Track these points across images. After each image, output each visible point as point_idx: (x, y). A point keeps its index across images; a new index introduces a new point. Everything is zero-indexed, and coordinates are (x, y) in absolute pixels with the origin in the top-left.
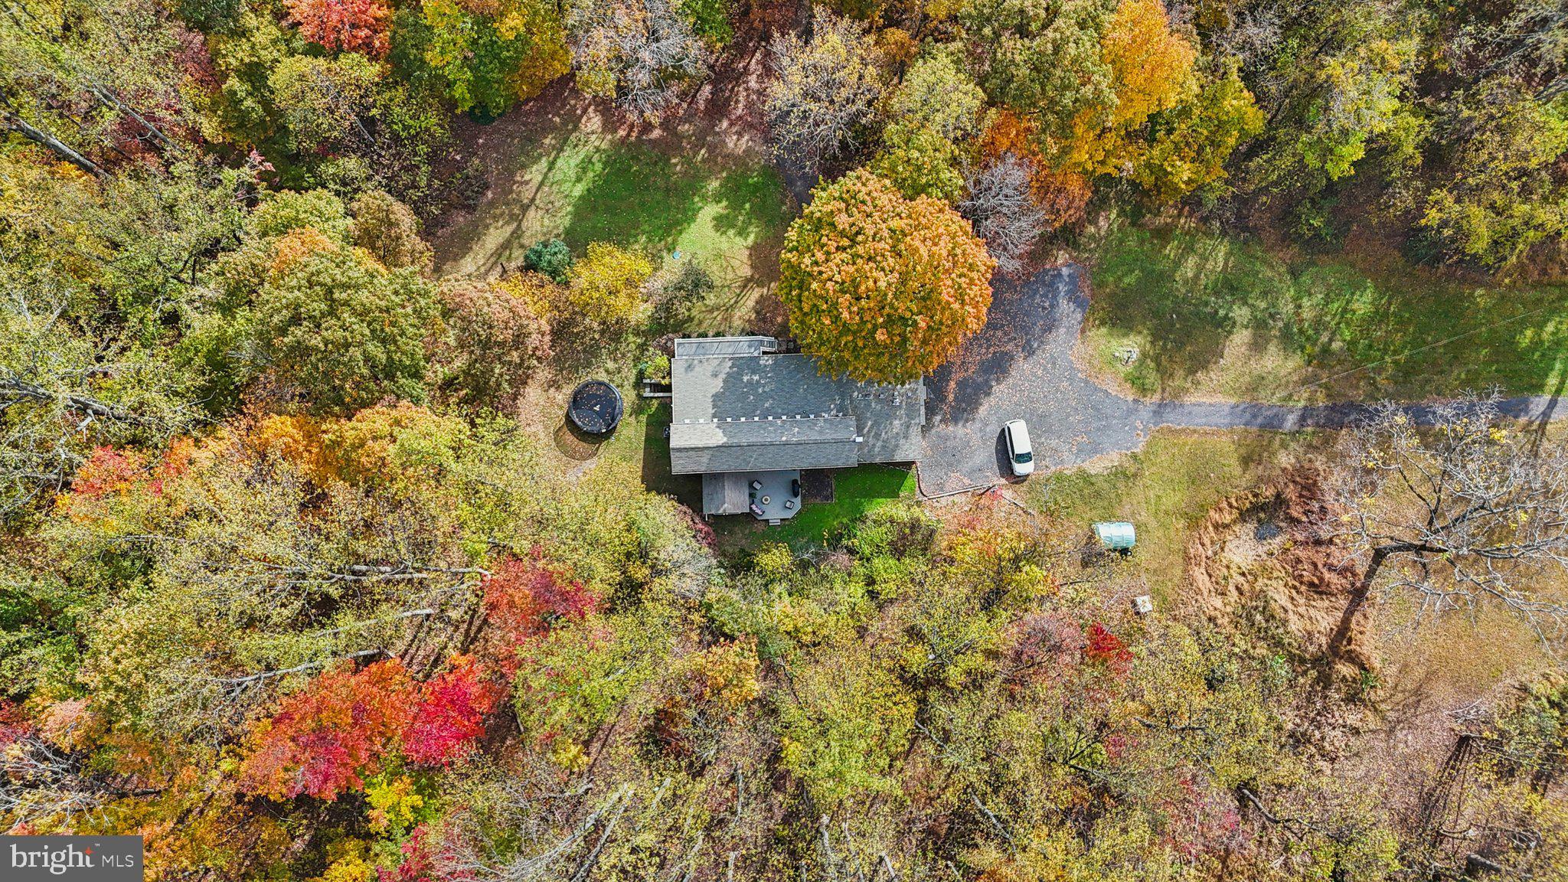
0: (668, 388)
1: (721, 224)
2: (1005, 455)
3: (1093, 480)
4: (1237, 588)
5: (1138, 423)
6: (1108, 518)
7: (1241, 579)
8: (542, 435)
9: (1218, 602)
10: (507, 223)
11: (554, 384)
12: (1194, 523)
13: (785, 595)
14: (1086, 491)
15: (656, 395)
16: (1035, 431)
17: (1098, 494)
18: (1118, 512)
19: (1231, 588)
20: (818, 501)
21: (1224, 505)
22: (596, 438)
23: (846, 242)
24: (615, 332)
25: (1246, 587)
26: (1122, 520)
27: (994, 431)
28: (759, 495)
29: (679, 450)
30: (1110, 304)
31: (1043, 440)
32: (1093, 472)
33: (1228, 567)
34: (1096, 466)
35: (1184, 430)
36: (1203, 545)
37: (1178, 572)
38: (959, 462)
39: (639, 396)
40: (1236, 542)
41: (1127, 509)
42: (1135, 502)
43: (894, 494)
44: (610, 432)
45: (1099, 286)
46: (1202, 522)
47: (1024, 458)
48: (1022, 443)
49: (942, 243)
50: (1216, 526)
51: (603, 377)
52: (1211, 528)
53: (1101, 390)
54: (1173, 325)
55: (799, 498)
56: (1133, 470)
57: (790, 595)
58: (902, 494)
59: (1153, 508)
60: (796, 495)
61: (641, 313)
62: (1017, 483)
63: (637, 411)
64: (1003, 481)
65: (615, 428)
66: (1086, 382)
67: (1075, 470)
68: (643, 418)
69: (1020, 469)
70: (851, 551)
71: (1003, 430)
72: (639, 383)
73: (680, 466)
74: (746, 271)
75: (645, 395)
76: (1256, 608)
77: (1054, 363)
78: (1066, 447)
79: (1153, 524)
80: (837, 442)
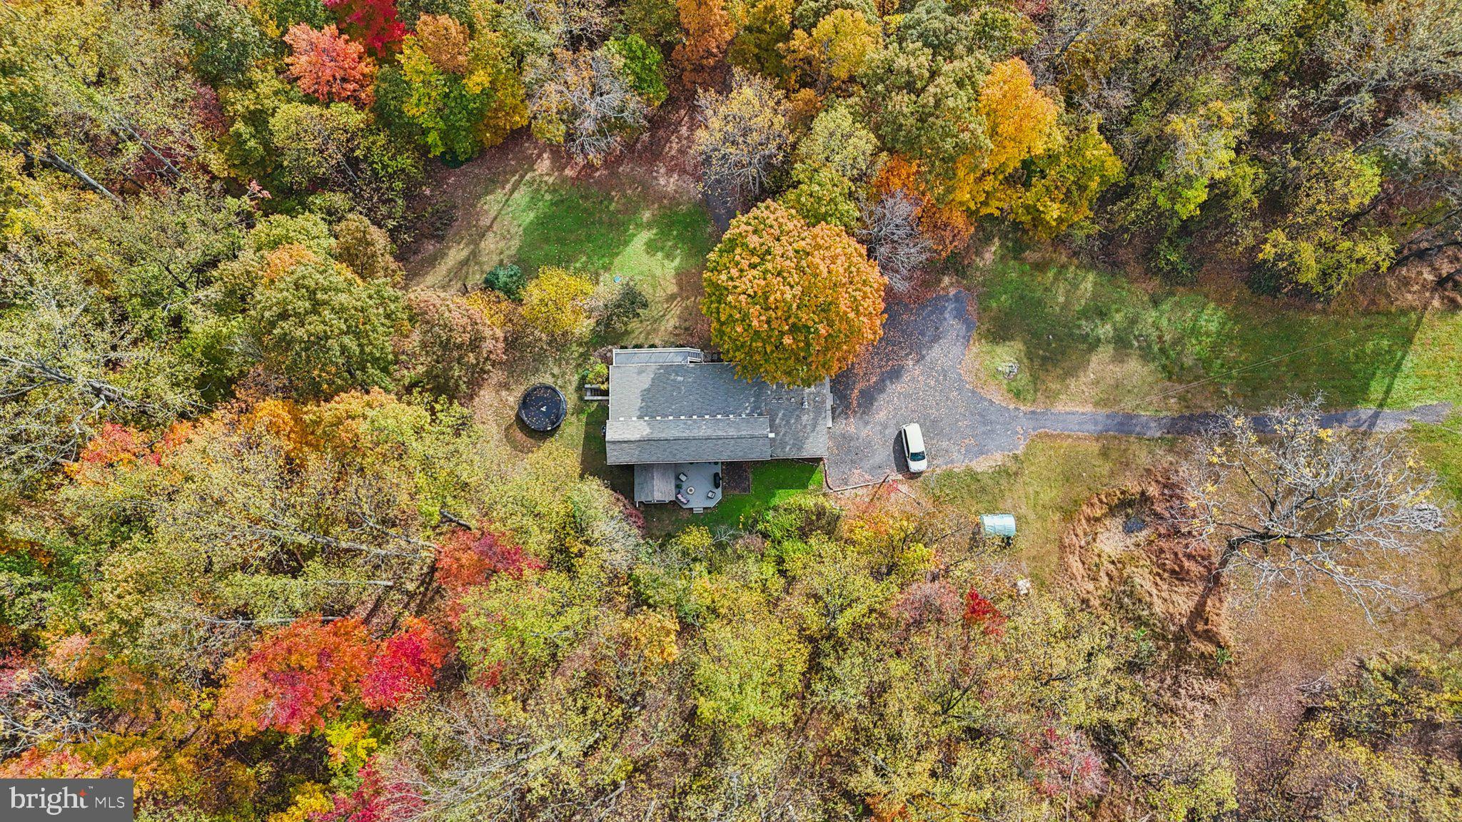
0: (606, 393)
1: (651, 248)
2: (902, 454)
3: (979, 478)
4: (1108, 574)
5: (1019, 429)
6: (992, 511)
7: (1111, 567)
8: (495, 432)
9: (1090, 586)
10: (467, 245)
11: (506, 386)
12: (1068, 515)
13: (705, 573)
14: (973, 487)
15: (595, 398)
16: (929, 431)
17: (983, 490)
18: (1001, 506)
19: (1102, 574)
20: (737, 492)
21: (1096, 500)
22: (541, 435)
23: (756, 260)
24: (559, 342)
25: (1115, 573)
26: (1005, 512)
27: (892, 433)
28: (684, 487)
29: (614, 442)
30: (995, 326)
31: (935, 441)
32: (979, 470)
33: (1099, 556)
34: (982, 465)
35: (1059, 435)
36: (1076, 535)
37: (1054, 559)
38: (861, 460)
39: (581, 398)
40: (1107, 534)
41: (1009, 503)
42: (1016, 497)
43: (804, 486)
44: (554, 430)
45: (984, 310)
46: (1076, 516)
47: (917, 457)
48: (916, 442)
49: (839, 262)
50: (1088, 520)
51: (548, 380)
52: (1084, 521)
53: (986, 399)
54: (1049, 344)
55: (720, 489)
56: (1014, 469)
57: (710, 572)
58: (811, 487)
59: (1032, 502)
60: (717, 486)
61: (584, 327)
62: (912, 478)
63: (578, 411)
64: (900, 477)
65: (559, 426)
66: (973, 392)
67: (963, 468)
68: (583, 417)
69: (915, 466)
70: (765, 535)
71: (900, 432)
72: (580, 388)
73: (614, 457)
74: (673, 289)
75: (586, 398)
76: (1124, 592)
77: (945, 376)
78: (955, 448)
79: (1032, 516)
80: (752, 437)
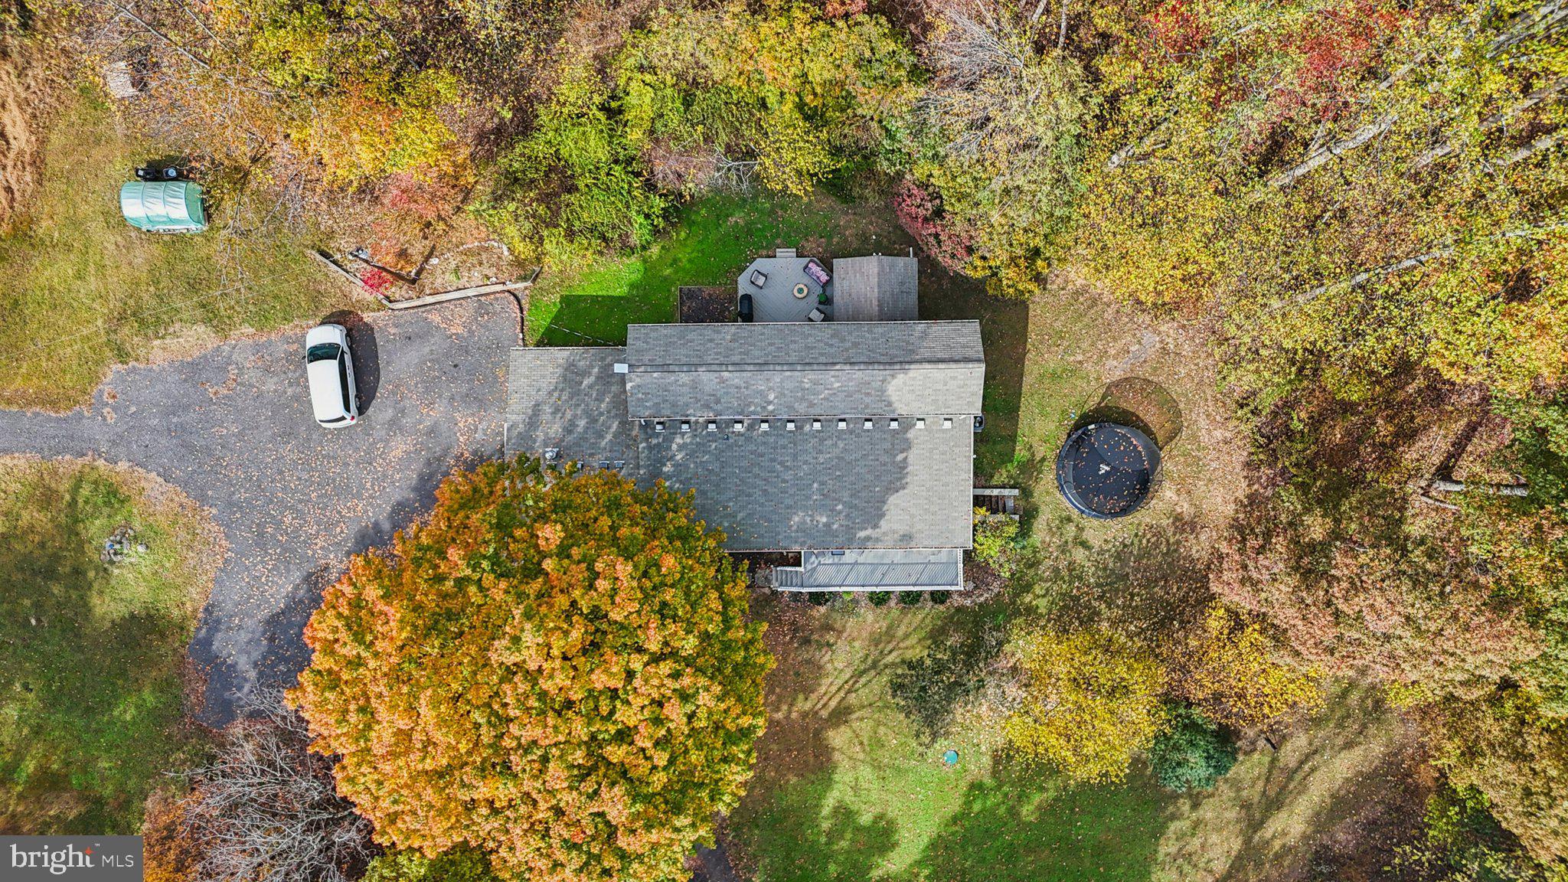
0: (978, 501)
2: (359, 361)
3: (199, 312)
5: (111, 418)
6: (175, 240)
8: (1203, 422)
10: (1268, 845)
14: (215, 293)
15: (996, 492)
17: (193, 286)
18: (156, 250)
20: (707, 290)
22: (1105, 415)
24: (1073, 616)
26: (150, 236)
27: (381, 411)
28: (814, 299)
29: (967, 360)
30: (149, 647)
31: (290, 391)
32: (201, 328)
34: (193, 339)
35: (30, 403)
37: (56, 140)
38: (447, 355)
39: (1026, 493)
41: (140, 256)
42: (125, 269)
43: (570, 303)
44: (1084, 420)
45: (169, 683)
47: (320, 353)
48: (324, 379)
51: (1095, 531)
53: (176, 481)
54: (37, 605)
55: (741, 293)
56: (126, 330)
58: (556, 298)
59: (93, 257)
60: (747, 298)
61: (1023, 648)
62: (343, 313)
63: (1031, 467)
64: (368, 317)
65: (1069, 435)
66: (203, 499)
67: (234, 334)
68: (1021, 453)
69: (333, 335)
71: (361, 410)
72: (1027, 517)
73: (967, 333)
75: (1016, 492)
77: (261, 534)
78: (251, 376)
79: (96, 227)
80: (664, 368)
